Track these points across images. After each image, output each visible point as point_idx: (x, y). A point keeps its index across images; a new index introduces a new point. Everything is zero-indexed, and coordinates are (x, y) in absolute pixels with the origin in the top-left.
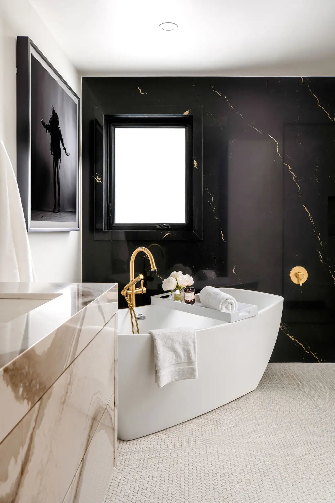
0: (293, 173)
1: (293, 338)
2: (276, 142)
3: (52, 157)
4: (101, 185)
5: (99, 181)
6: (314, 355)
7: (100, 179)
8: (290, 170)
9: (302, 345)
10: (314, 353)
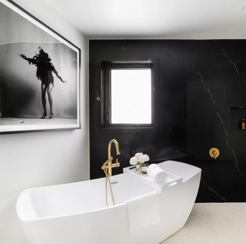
0: (211, 94)
1: (211, 189)
2: (201, 76)
3: (40, 82)
4: (100, 102)
5: (99, 99)
6: (223, 198)
7: (99, 98)
8: (209, 92)
9: (216, 192)
10: (223, 197)
